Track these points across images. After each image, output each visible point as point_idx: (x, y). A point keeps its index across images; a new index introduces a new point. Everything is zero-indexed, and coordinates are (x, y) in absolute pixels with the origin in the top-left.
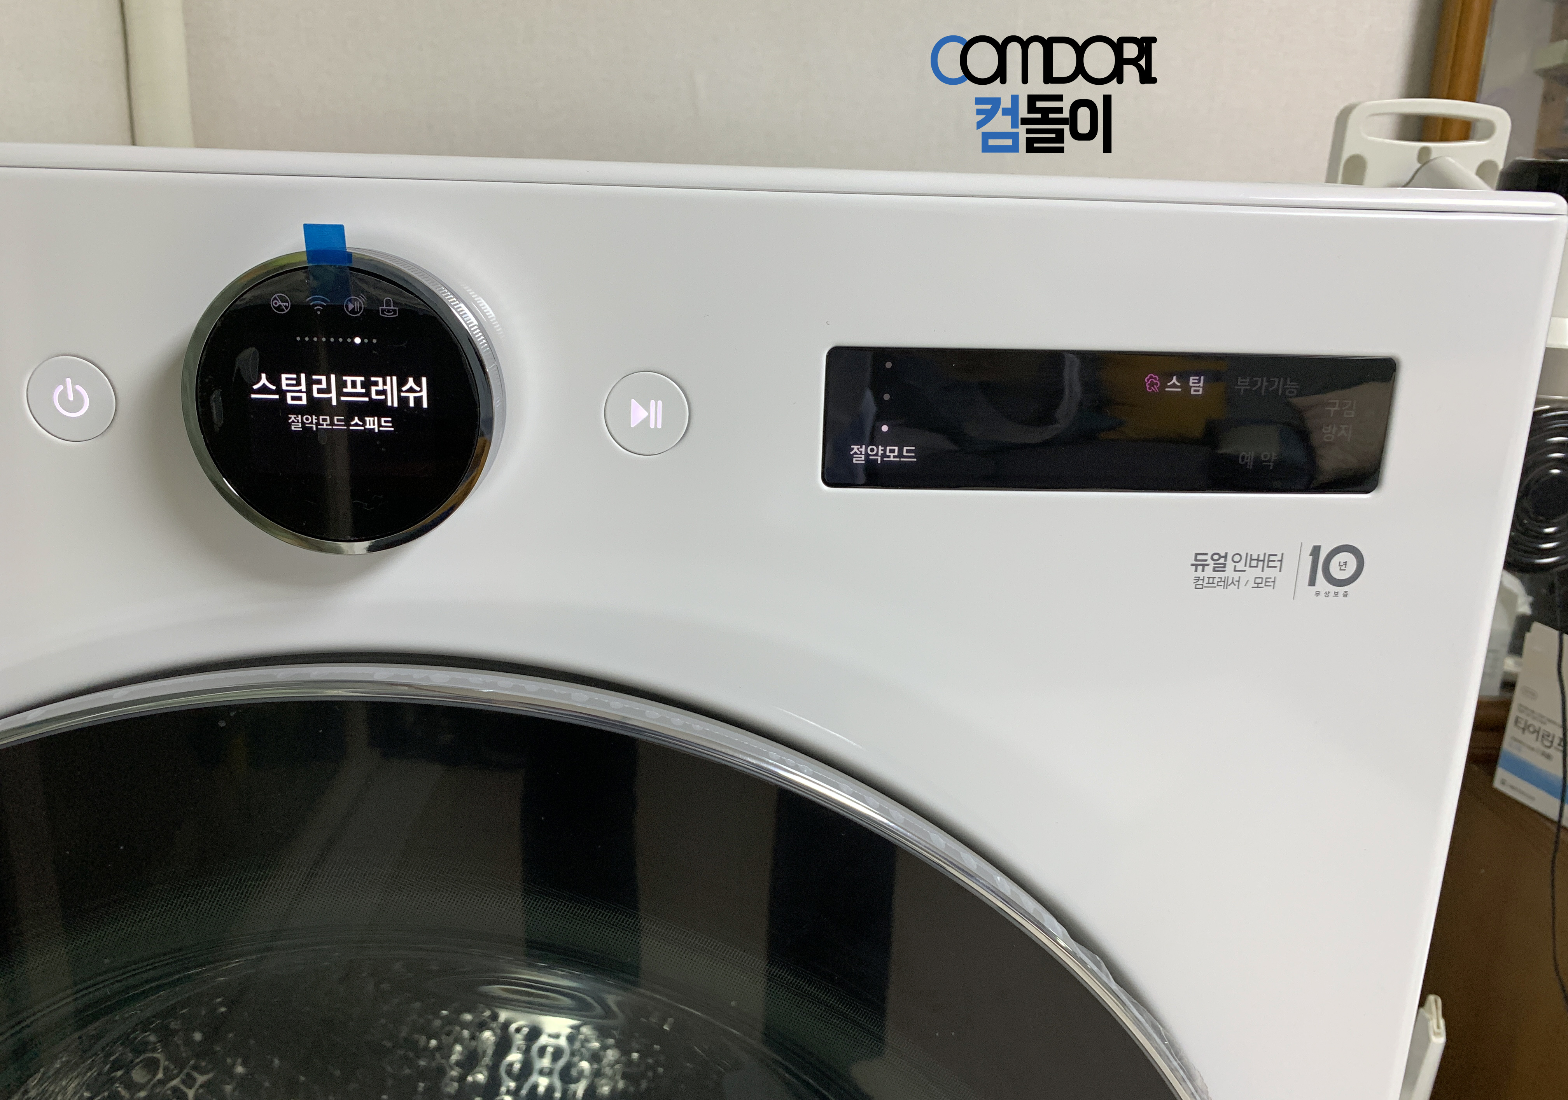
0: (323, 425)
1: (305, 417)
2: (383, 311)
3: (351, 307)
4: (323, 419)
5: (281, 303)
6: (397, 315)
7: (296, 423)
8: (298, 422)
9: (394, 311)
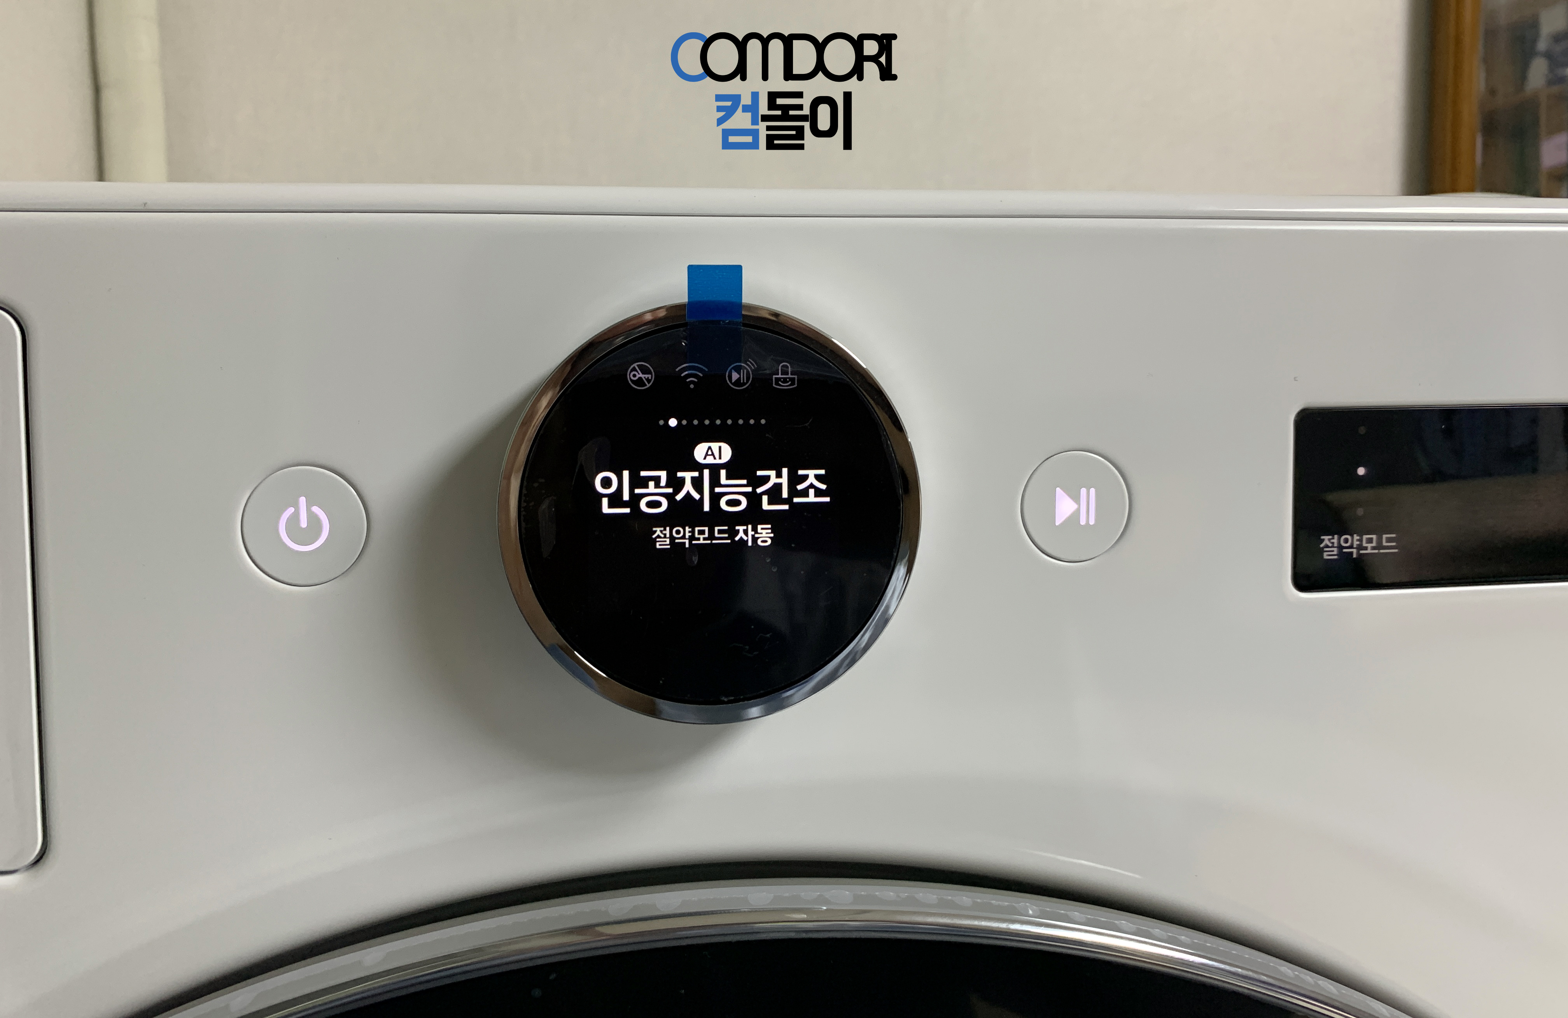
0: (699, 539)
1: (674, 530)
2: (778, 380)
3: (735, 376)
4: (699, 531)
5: (641, 375)
6: (796, 386)
7: (662, 538)
8: (665, 537)
9: (792, 380)
